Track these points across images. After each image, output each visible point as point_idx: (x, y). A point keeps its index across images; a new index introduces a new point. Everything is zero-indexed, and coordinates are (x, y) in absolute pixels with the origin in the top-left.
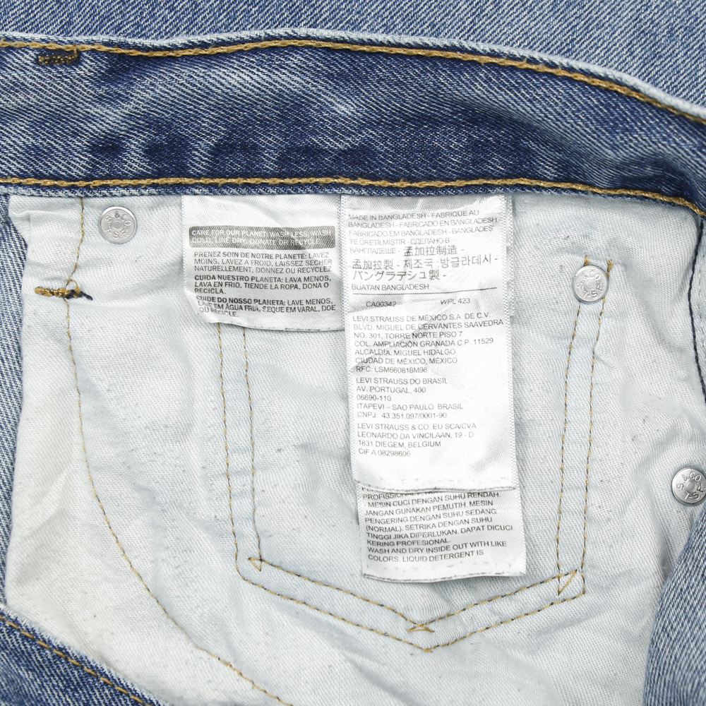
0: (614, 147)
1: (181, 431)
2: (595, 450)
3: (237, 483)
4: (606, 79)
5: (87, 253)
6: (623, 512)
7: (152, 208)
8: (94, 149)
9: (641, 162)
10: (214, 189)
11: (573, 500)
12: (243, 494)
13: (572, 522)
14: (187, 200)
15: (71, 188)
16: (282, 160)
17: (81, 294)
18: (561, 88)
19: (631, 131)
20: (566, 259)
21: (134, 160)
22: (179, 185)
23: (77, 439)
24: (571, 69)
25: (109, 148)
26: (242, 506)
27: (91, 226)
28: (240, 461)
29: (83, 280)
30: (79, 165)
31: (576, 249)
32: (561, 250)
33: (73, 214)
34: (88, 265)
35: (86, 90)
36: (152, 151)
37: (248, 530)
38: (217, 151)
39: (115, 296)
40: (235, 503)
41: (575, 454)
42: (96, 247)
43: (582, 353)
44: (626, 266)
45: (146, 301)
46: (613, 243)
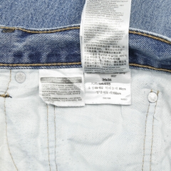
0: (159, 56)
1: (36, 135)
3: (51, 150)
4: (157, 37)
5: (11, 85)
7: (30, 73)
8: (15, 55)
9: (167, 60)
10: (48, 67)
12: (52, 153)
14: (40, 70)
15: (8, 66)
16: (67, 58)
17: (9, 96)
18: (145, 39)
19: (164, 51)
20: (146, 90)
21: (26, 59)
22: (38, 66)
23: (5, 137)
24: (148, 34)
25: (19, 55)
26: (52, 157)
27: (13, 78)
28: (52, 144)
29: (10, 92)
30: (10, 60)
31: (148, 87)
32: (145, 87)
33: (8, 74)
34: (11, 88)
35: (14, 38)
36: (31, 56)
37: (54, 164)
38: (49, 56)
39: (18, 97)
40: (50, 156)
42: (14, 83)
43: (150, 117)
44: (162, 92)
45: (27, 98)
46: (159, 86)
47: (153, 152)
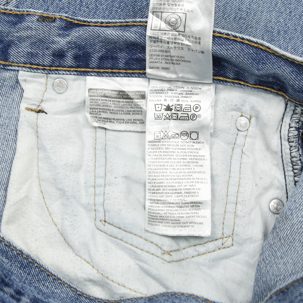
0: (258, 70)
1: (78, 168)
2: (241, 189)
3: (98, 190)
4: (257, 43)
5: (47, 96)
6: (250, 214)
7: (74, 80)
8: (54, 55)
9: (268, 76)
10: (99, 74)
11: (231, 207)
12: (100, 194)
13: (230, 217)
14: (88, 78)
15: (44, 69)
16: (127, 63)
17: (43, 112)
18: (239, 45)
19: (266, 64)
20: (234, 113)
21: (69, 60)
22: (86, 72)
23: (36, 168)
24: (243, 39)
25: (59, 55)
26: (99, 200)
27: (49, 86)
28: (100, 181)
29: (45, 106)
30: (47, 60)
31: (238, 109)
32: (233, 110)
33: (43, 80)
34: (47, 100)
35: (55, 31)
36: (76, 58)
37: (101, 209)
38: (101, 59)
39: (56, 113)
40: (97, 198)
41: (233, 190)
42: (50, 94)
43: (238, 151)
44: (257, 118)
45: (68, 116)
46: (253, 108)
47: (240, 200)
